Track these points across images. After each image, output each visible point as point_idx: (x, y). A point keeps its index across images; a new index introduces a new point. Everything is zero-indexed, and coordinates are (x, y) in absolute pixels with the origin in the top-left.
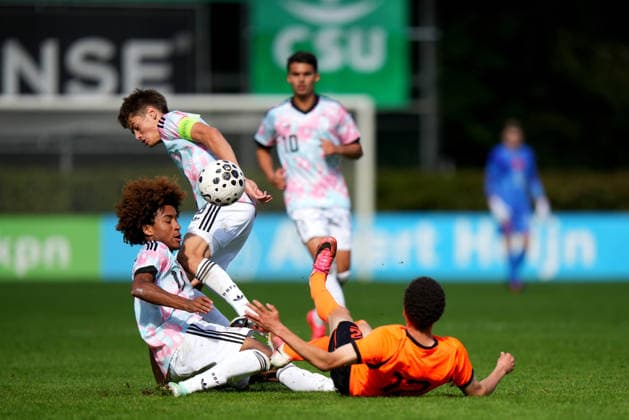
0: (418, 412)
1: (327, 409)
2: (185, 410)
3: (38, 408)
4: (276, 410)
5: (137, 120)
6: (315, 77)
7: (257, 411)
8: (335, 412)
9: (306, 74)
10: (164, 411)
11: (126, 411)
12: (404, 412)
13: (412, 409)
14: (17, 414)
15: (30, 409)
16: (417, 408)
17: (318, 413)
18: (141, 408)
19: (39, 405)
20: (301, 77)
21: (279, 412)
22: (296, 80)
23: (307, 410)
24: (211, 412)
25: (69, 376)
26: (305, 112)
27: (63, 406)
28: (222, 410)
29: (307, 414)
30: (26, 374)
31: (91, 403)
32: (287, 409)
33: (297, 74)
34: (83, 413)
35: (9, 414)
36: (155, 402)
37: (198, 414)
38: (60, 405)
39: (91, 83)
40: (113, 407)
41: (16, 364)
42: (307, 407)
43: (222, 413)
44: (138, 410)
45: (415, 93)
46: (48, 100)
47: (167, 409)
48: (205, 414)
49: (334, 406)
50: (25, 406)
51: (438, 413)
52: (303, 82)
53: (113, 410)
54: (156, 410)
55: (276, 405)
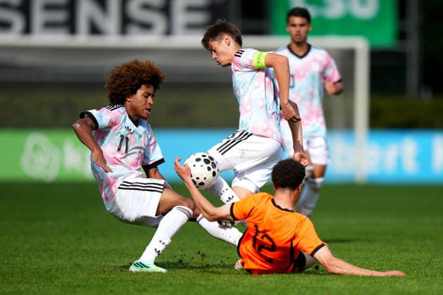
0: (401, 287)
1: (329, 284)
2: (217, 284)
3: (102, 281)
4: (289, 285)
5: (214, 44)
6: (308, 28)
7: (274, 285)
8: (336, 287)
9: (302, 25)
10: (201, 285)
11: (171, 285)
12: (391, 287)
13: (397, 285)
14: (85, 286)
15: (95, 283)
16: (401, 284)
17: (322, 287)
18: (182, 282)
19: (102, 278)
20: (298, 28)
21: (291, 286)
22: (294, 30)
23: (313, 285)
24: (238, 286)
25: (127, 256)
26: (301, 57)
27: (121, 281)
28: (246, 284)
29: (313, 288)
30: (93, 254)
31: (143, 278)
32: (298, 284)
33: (294, 25)
34: (137, 285)
35: (79, 286)
36: (194, 277)
37: (228, 287)
38: (119, 279)
39: (146, 26)
40: (161, 281)
41: (84, 247)
42: (314, 282)
43: (246, 286)
44: (180, 284)
45: (402, 35)
46: (112, 39)
47: (203, 283)
48: (233, 288)
49: (334, 282)
50: (92, 280)
51: (417, 288)
52: (299, 32)
53: (161, 283)
54: (194, 284)
55: (289, 281)
